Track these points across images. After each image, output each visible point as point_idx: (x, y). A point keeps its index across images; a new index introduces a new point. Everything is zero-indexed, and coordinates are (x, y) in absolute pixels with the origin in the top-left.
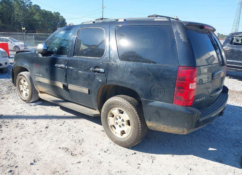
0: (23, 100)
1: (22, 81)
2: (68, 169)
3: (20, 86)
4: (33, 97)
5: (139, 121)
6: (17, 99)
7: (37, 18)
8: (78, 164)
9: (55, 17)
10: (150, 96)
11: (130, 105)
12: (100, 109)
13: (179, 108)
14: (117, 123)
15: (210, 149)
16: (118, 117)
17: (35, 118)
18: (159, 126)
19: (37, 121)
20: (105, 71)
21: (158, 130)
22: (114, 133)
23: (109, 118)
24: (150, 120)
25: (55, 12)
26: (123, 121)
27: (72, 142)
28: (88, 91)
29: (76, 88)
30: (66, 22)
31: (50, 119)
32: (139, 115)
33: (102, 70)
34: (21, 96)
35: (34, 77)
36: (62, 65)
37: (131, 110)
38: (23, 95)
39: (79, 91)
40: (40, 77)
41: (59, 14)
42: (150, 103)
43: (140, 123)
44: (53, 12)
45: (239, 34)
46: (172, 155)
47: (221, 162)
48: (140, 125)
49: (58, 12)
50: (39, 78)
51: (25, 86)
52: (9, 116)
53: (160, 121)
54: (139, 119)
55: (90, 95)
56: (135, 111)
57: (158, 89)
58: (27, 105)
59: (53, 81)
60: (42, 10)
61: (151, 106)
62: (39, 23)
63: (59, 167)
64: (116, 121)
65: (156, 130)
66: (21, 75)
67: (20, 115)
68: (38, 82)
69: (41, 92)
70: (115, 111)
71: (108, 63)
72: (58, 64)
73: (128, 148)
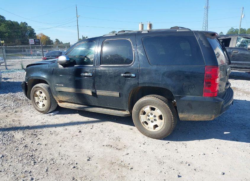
0: (39, 111)
1: (38, 93)
2: (122, 160)
3: (35, 98)
4: (52, 107)
5: (172, 114)
6: (32, 111)
7: (3, 30)
8: (127, 155)
9: (22, 28)
10: (182, 92)
11: (162, 102)
12: (131, 109)
13: (208, 98)
14: (149, 120)
15: (225, 133)
16: (149, 114)
17: (63, 125)
18: (190, 116)
19: (66, 127)
20: (136, 76)
21: (189, 120)
22: (147, 128)
23: (140, 116)
24: (182, 112)
25: (22, 23)
26: (155, 116)
27: (111, 140)
28: (118, 94)
29: (105, 93)
30: (35, 32)
31: (78, 125)
32: (171, 110)
33: (133, 75)
34: (36, 107)
35: (53, 88)
36: (89, 74)
37: (164, 106)
38: (39, 106)
39: (109, 95)
40: (62, 86)
41: (27, 24)
42: (182, 98)
43: (172, 116)
44: (19, 23)
45: (220, 37)
46: (199, 140)
47: (237, 141)
48: (173, 117)
49: (25, 23)
50: (61, 88)
51: (41, 98)
52: (36, 126)
53: (192, 112)
54: (171, 112)
55: (121, 97)
56: (167, 106)
57: (189, 86)
58: (46, 115)
59: (78, 89)
60: (8, 21)
61: (184, 100)
62: (5, 34)
63: (113, 159)
64: (148, 118)
65: (187, 120)
66: (36, 87)
67: (46, 124)
68: (59, 92)
69: (61, 102)
70: (147, 109)
71: (138, 69)
72: (84, 73)
73: (161, 139)
